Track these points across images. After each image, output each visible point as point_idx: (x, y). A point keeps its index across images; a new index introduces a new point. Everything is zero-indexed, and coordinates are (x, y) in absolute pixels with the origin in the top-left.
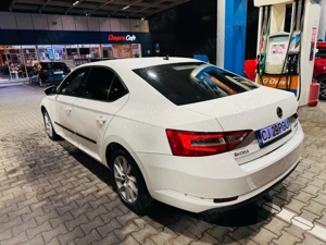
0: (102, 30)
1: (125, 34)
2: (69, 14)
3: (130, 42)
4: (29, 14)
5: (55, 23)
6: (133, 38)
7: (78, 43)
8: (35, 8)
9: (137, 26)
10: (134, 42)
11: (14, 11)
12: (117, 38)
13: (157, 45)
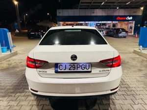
0: (115, 15)
1: (126, 16)
2: (100, 8)
3: (129, 20)
4: (84, 10)
5: (94, 13)
6: (131, 18)
7: (102, 21)
8: (87, 7)
9: (134, 12)
10: (131, 20)
11: (80, 9)
12: (121, 19)
13: (146, 22)
